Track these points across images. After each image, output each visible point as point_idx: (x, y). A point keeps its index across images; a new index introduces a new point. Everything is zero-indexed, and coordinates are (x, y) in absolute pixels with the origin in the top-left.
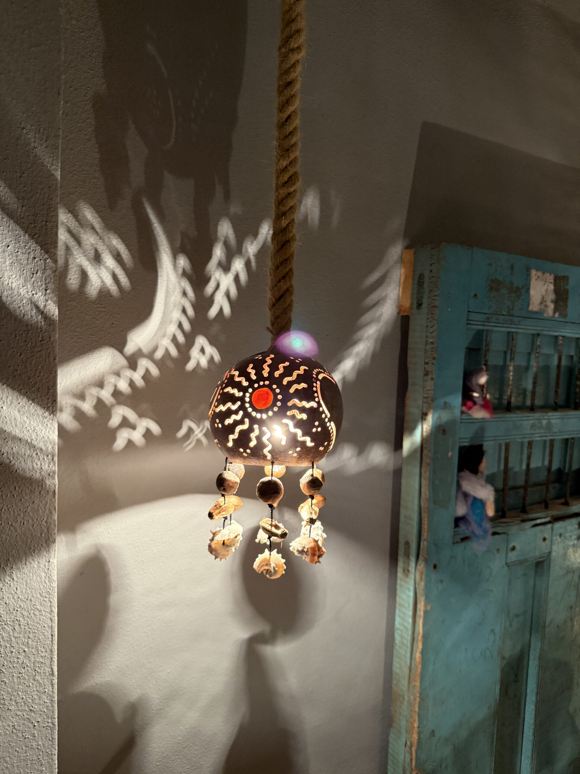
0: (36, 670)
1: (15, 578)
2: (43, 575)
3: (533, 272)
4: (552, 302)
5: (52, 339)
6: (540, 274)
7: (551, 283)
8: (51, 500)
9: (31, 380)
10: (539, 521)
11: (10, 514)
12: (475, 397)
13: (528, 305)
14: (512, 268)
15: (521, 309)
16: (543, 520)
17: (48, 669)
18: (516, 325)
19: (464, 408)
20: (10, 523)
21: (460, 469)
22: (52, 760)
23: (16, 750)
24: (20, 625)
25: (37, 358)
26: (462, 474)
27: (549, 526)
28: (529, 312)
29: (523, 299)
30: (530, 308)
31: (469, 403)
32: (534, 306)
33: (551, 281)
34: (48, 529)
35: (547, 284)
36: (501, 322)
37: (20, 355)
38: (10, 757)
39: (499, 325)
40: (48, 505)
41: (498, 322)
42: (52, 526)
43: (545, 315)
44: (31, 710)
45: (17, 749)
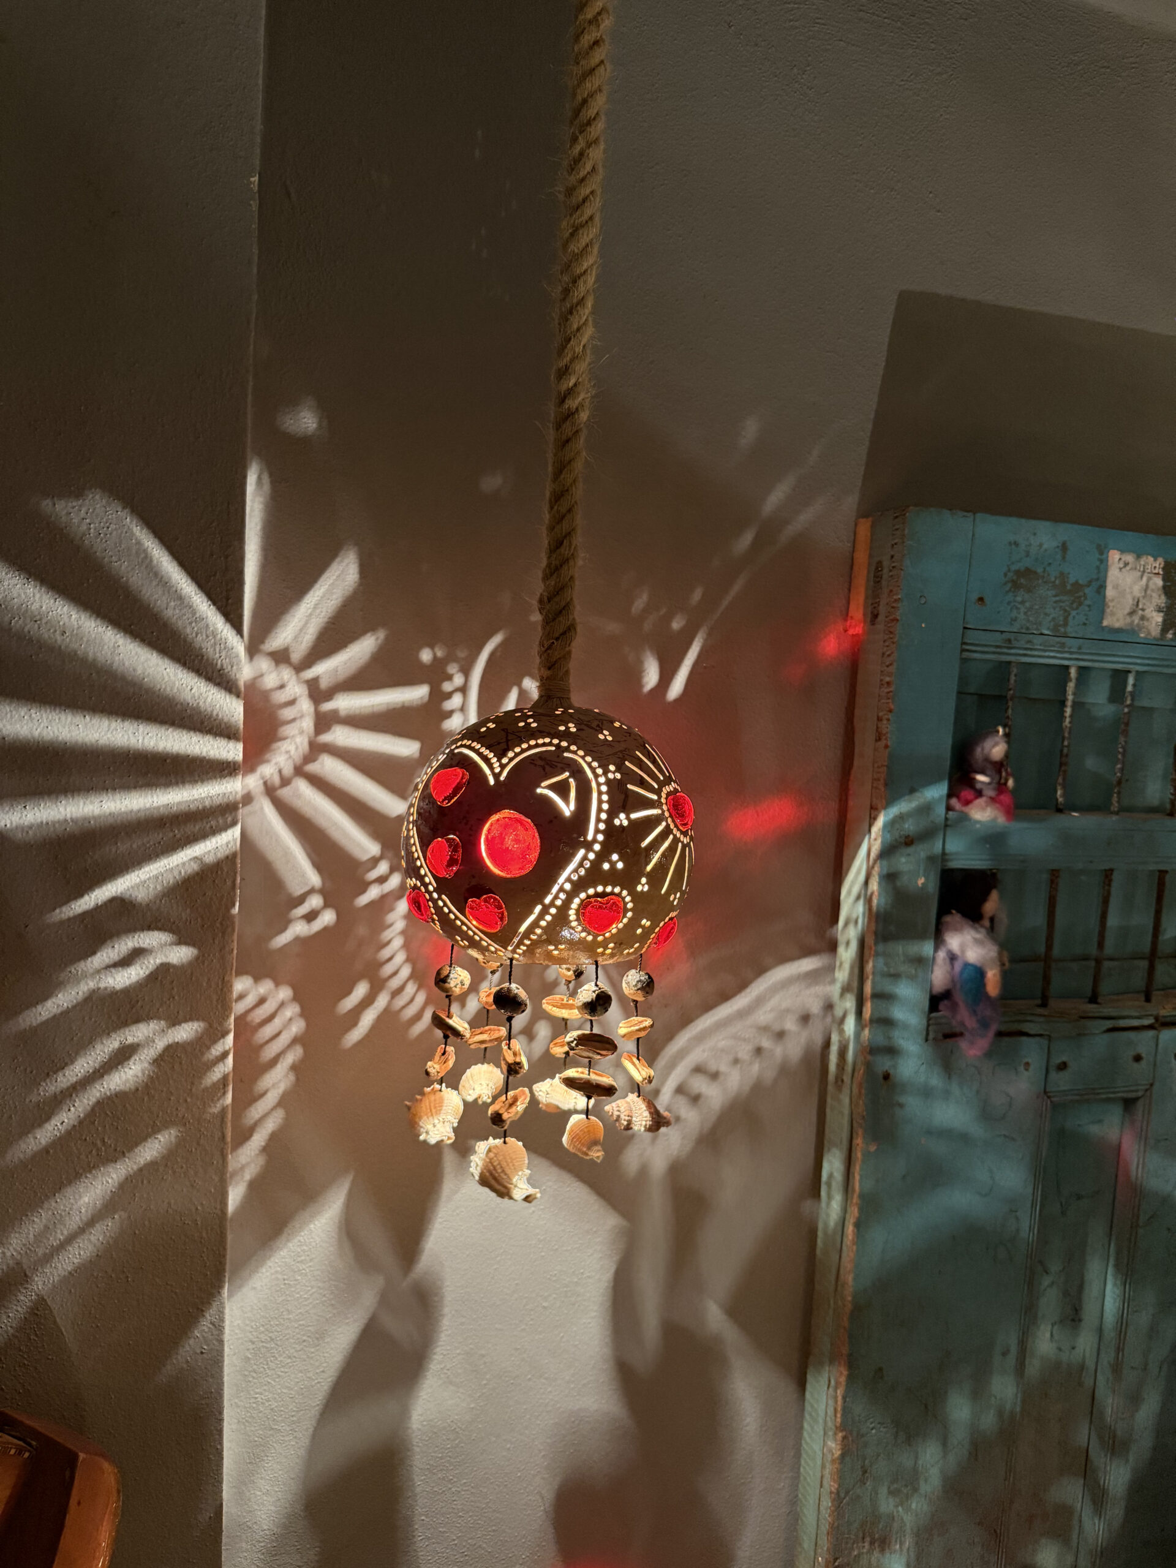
0: (200, 1131)
1: (176, 998)
2: (215, 997)
3: (1114, 556)
4: (1159, 610)
5: (235, 668)
6: (1130, 558)
7: (1158, 574)
8: (229, 894)
9: (206, 723)
10: (1123, 1023)
11: (172, 907)
12: (983, 783)
13: (1102, 619)
14: (1064, 547)
15: (1085, 624)
16: (1135, 1023)
17: (218, 1135)
18: (1071, 653)
19: (954, 801)
20: (172, 920)
21: (944, 909)
22: (221, 1263)
23: (171, 1238)
24: (181, 1063)
25: (214, 694)
26: (948, 919)
27: (1151, 1033)
28: (1103, 628)
29: (1089, 606)
30: (1105, 623)
31: (967, 793)
32: (1116, 618)
33: (1156, 571)
34: (224, 933)
35: (1146, 574)
36: (1036, 647)
37: (191, 690)
38: (164, 1247)
39: (1036, 653)
40: (225, 899)
41: (1028, 646)
42: (229, 930)
43: (1142, 635)
44: (192, 1186)
45: (173, 1237)
